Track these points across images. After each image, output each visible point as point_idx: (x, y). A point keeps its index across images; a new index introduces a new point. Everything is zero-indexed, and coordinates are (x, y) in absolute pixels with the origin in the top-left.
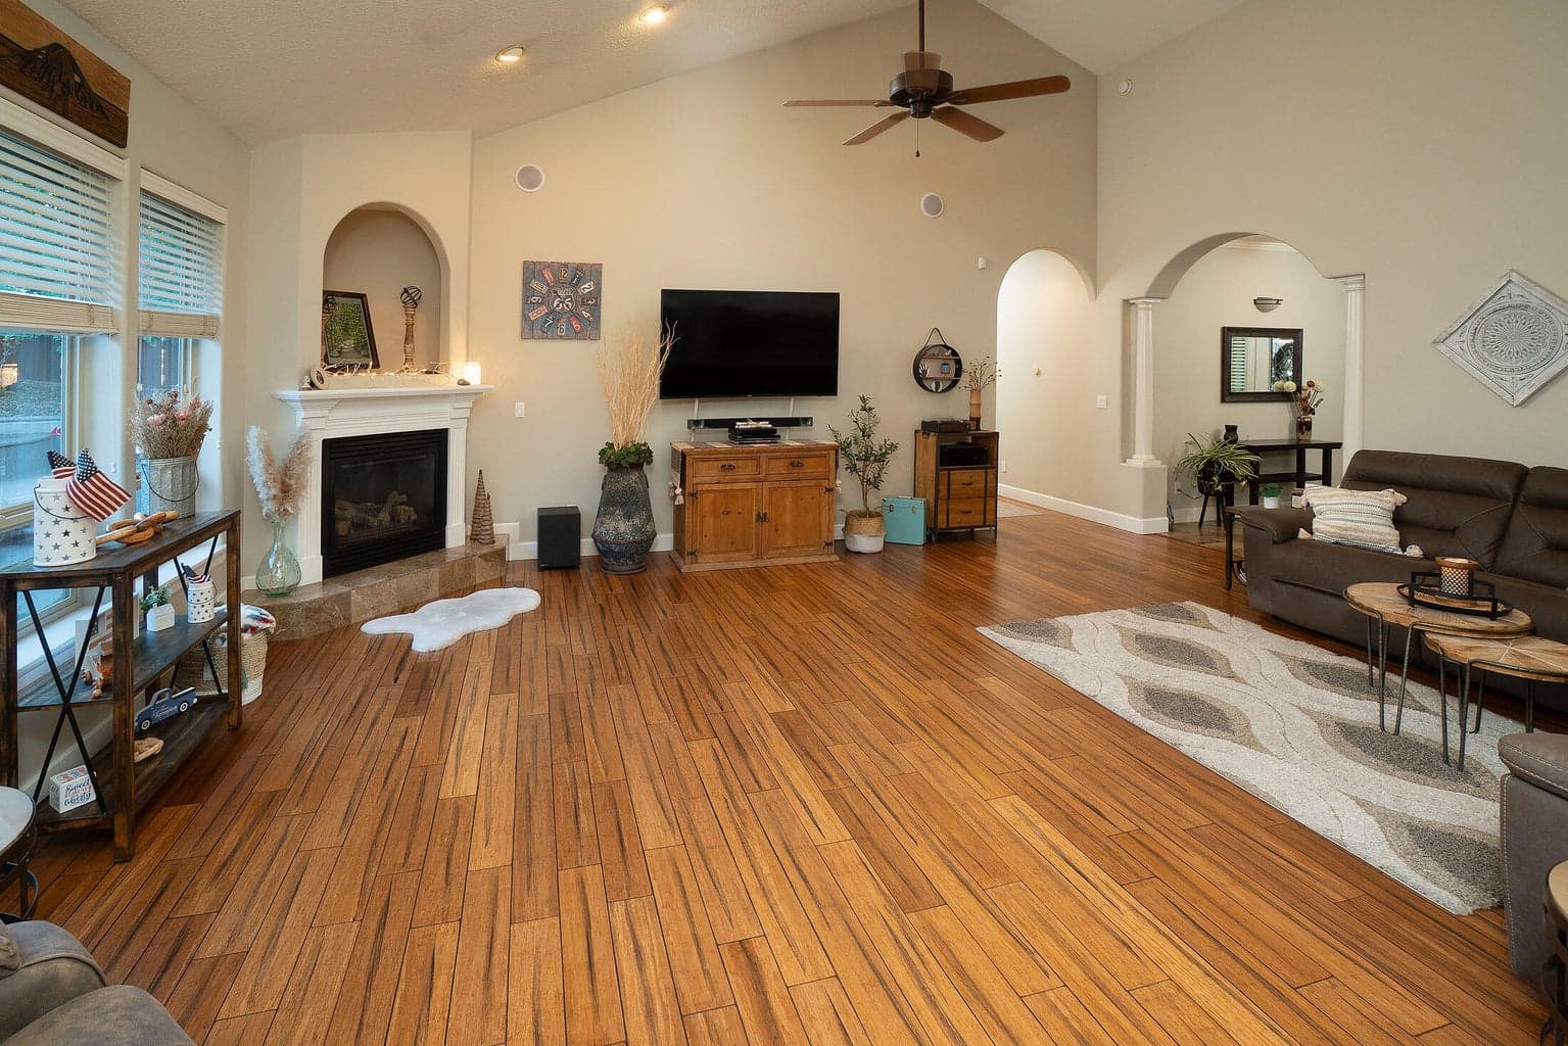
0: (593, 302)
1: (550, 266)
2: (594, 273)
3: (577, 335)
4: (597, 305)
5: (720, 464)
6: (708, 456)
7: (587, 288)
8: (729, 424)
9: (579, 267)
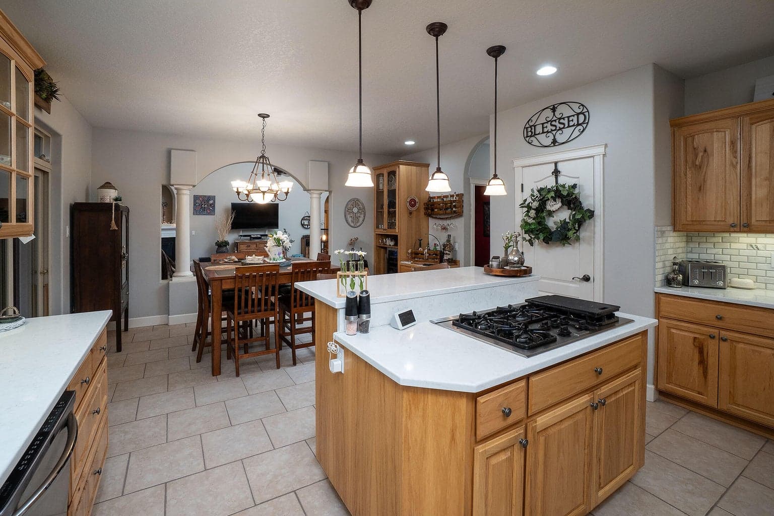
0: (213, 205)
1: (201, 196)
2: (213, 198)
3: (209, 214)
4: (214, 206)
5: (246, 245)
6: (243, 243)
7: (211, 202)
8: (250, 236)
9: (209, 197)
